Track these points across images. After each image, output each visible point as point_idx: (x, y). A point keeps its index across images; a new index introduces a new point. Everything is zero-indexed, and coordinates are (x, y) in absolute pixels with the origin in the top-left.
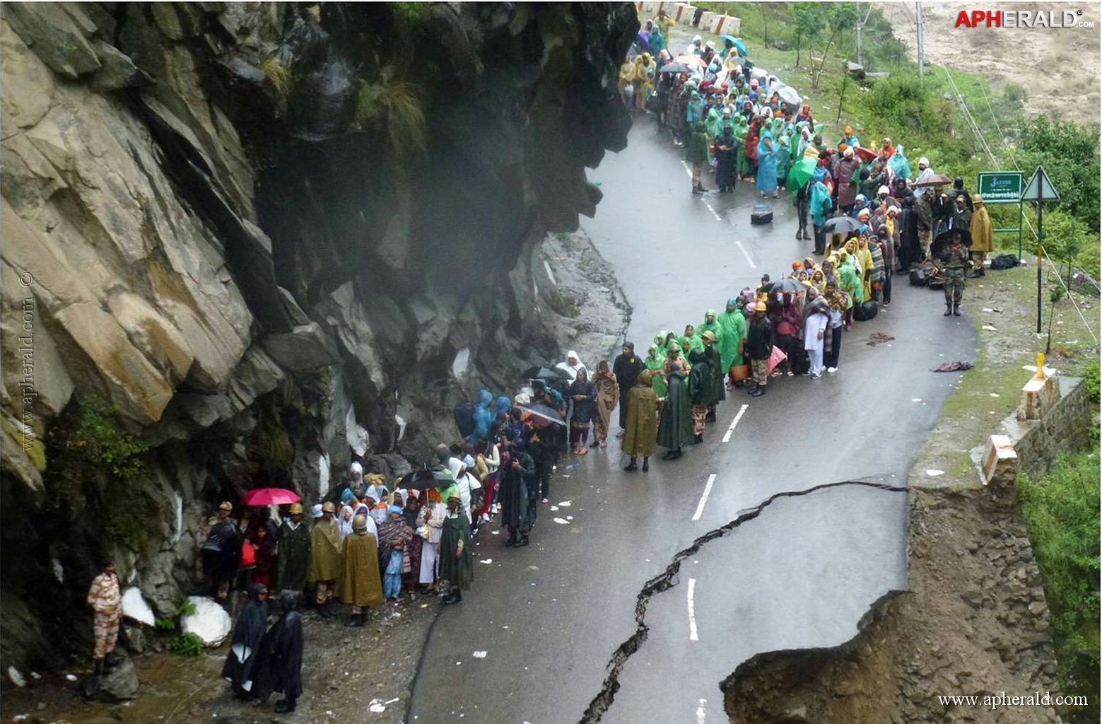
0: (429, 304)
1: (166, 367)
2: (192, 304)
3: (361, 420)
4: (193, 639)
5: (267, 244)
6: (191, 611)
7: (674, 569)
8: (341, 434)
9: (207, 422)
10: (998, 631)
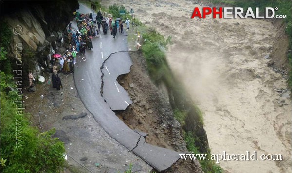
0: (60, 32)
1: (36, 43)
2: (38, 33)
3: (53, 49)
4: (41, 82)
5: (46, 24)
6: (39, 78)
7: (103, 65)
8: (51, 51)
9: (40, 50)
10: (141, 68)
